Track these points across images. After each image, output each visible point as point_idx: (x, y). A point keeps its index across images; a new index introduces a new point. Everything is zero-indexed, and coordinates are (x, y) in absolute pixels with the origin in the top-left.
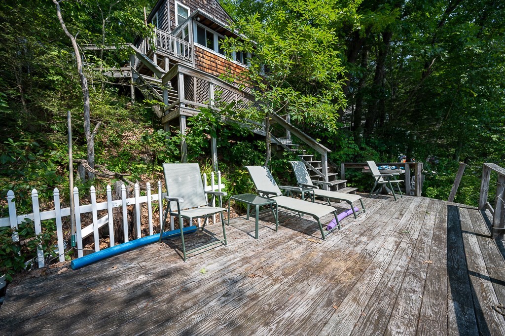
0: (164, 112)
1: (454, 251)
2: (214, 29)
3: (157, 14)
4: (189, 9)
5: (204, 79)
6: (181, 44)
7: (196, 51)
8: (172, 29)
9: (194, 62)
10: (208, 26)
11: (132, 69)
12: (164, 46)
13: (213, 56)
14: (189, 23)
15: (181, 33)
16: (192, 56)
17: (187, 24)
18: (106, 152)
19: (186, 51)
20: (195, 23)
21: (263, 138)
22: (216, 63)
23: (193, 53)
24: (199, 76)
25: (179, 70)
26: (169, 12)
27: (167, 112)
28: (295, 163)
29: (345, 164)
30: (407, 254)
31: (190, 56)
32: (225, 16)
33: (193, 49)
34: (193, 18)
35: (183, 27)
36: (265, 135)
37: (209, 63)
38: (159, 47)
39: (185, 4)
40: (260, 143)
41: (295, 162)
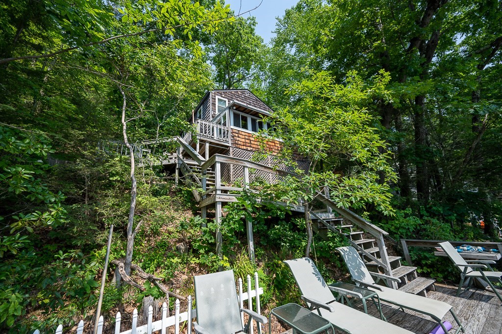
0: (202, 197)
2: (247, 113)
3: (202, 107)
4: (227, 100)
5: (239, 164)
6: (220, 129)
7: (232, 133)
8: (213, 117)
9: (230, 142)
10: (242, 111)
11: (178, 156)
12: (205, 133)
13: (247, 134)
14: (227, 112)
15: (220, 119)
16: (229, 137)
17: (225, 113)
18: (146, 242)
19: (224, 133)
20: (232, 111)
21: (301, 215)
22: (250, 140)
23: (230, 134)
24: (234, 162)
25: (217, 160)
26: (211, 105)
27: (205, 197)
28: (344, 250)
29: (406, 241)
31: (227, 137)
32: (257, 100)
33: (230, 131)
34: (230, 108)
35: (222, 115)
36: (303, 211)
37: (244, 140)
38: (201, 134)
39: (224, 97)
40: (299, 221)
41: (344, 248)
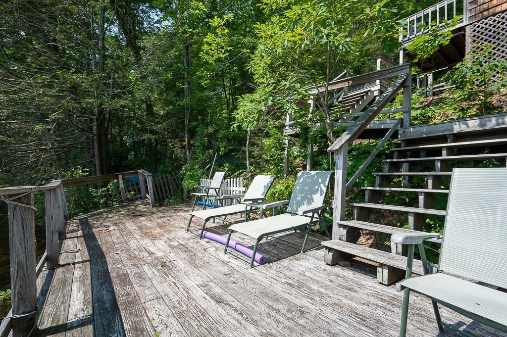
1: (102, 272)
9: (467, 16)
30: (135, 250)
